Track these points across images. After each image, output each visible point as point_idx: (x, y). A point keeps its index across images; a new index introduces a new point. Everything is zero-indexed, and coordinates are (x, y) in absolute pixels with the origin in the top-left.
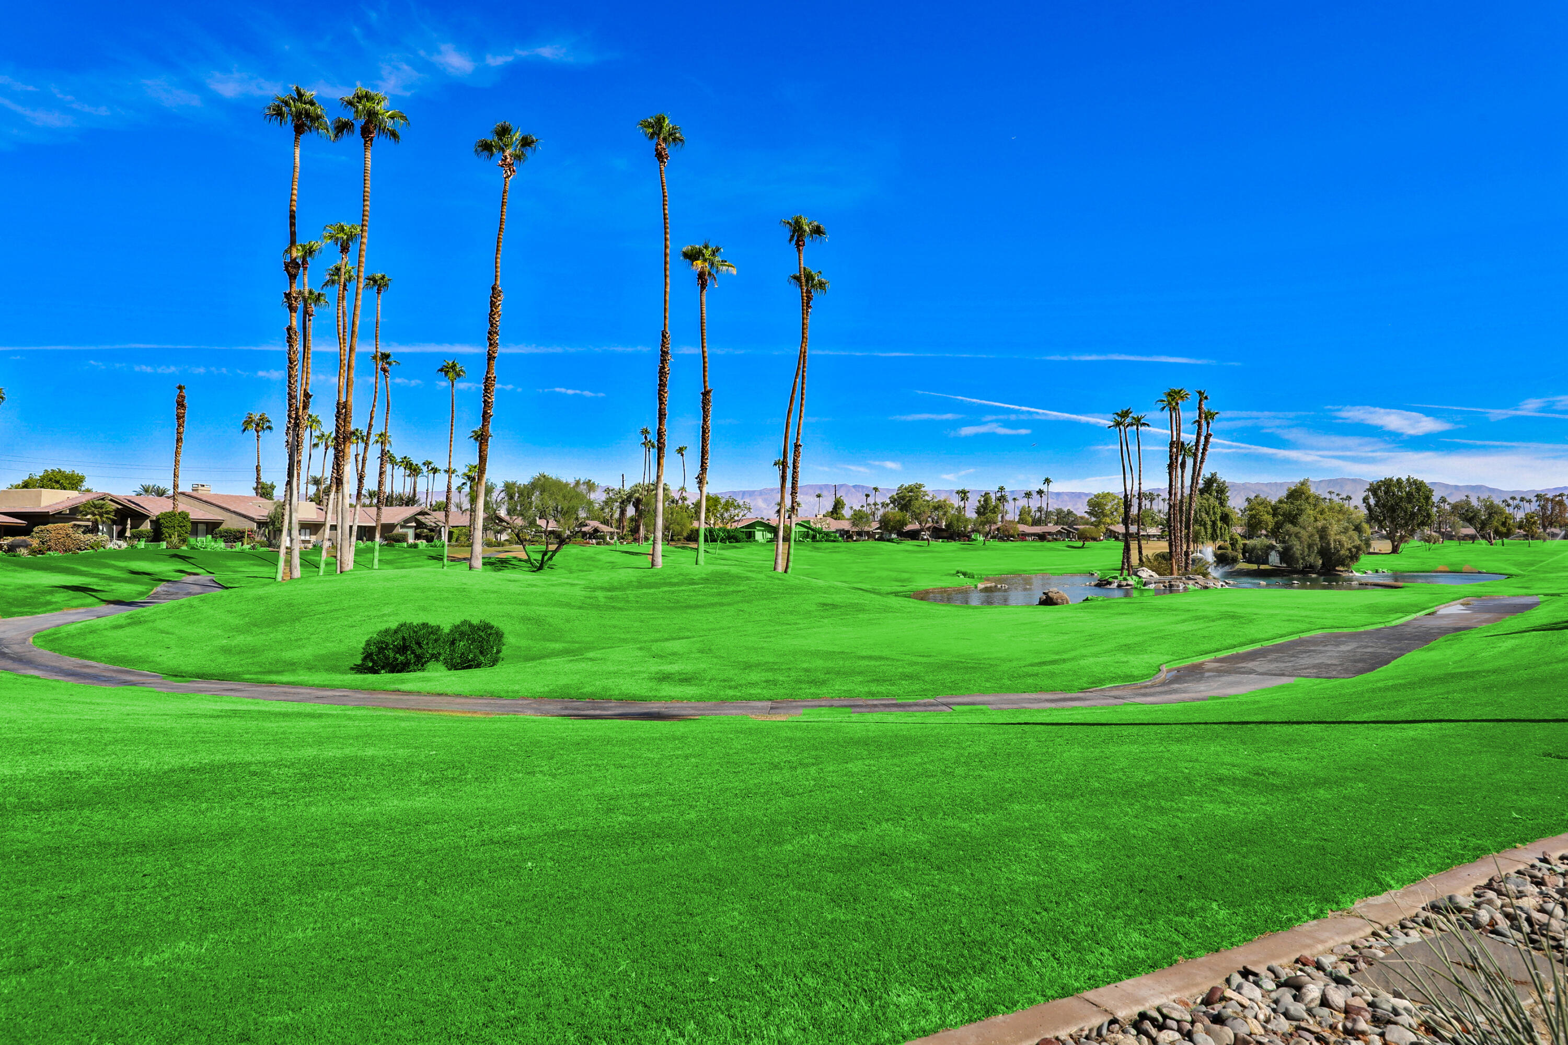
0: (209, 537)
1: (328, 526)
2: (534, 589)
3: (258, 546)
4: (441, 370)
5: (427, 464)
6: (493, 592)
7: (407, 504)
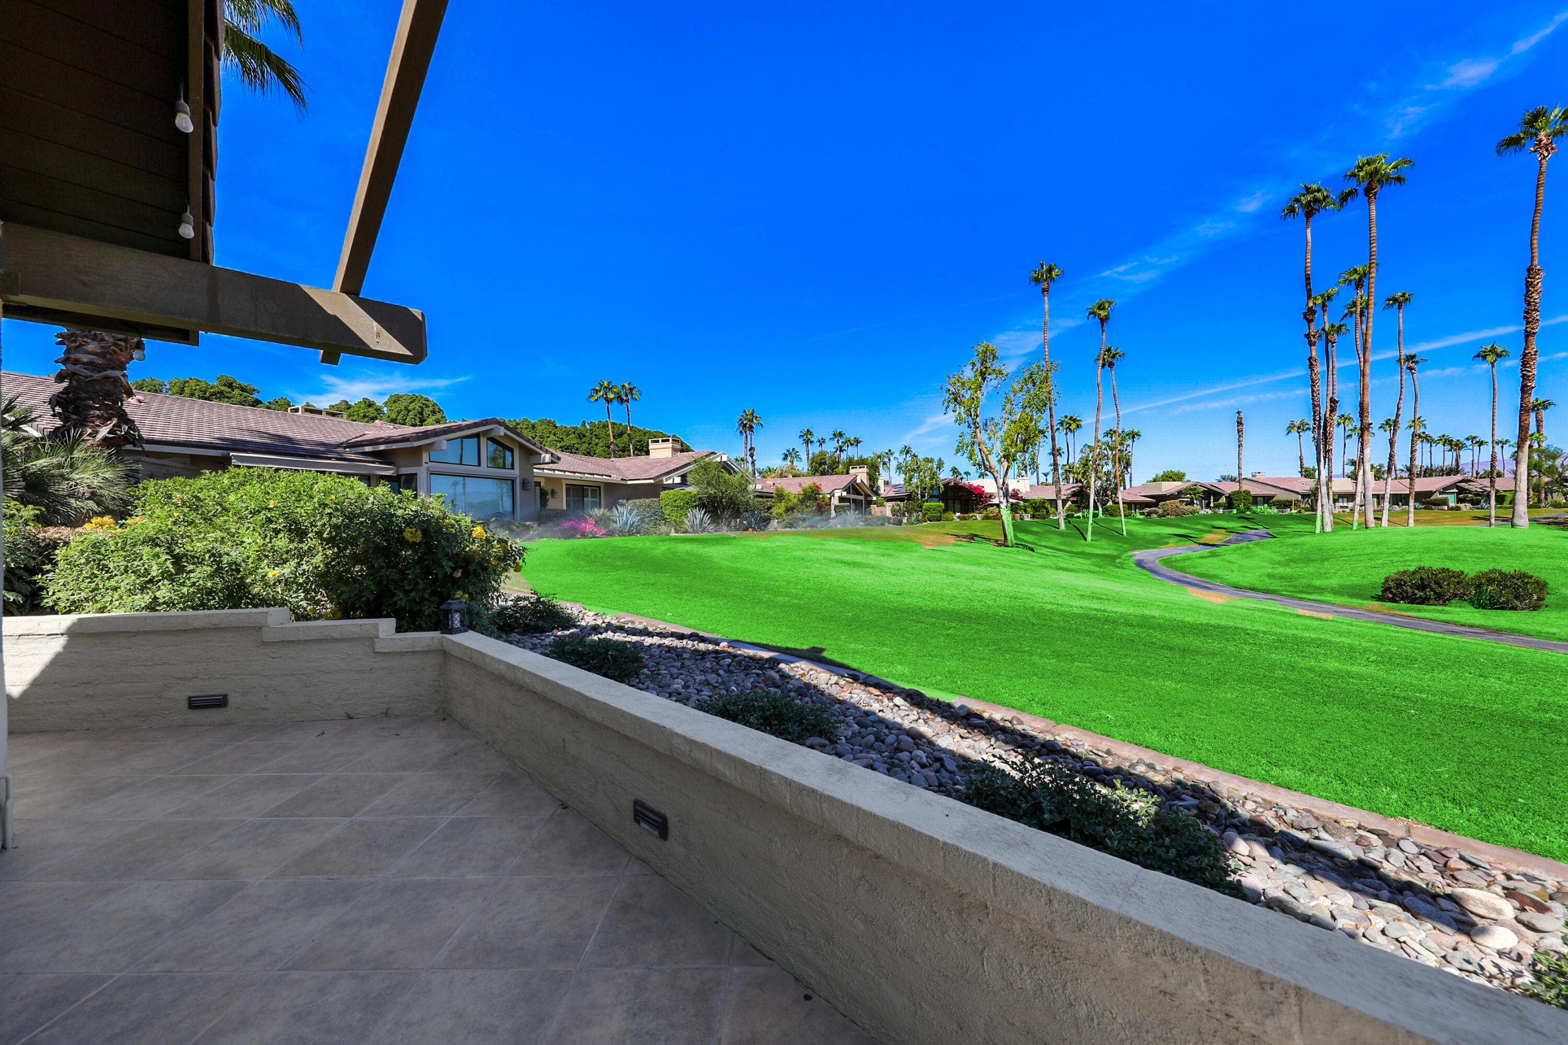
0: (1266, 505)
3: (1303, 511)
4: (1478, 356)
6: (1541, 547)
7: (1448, 474)
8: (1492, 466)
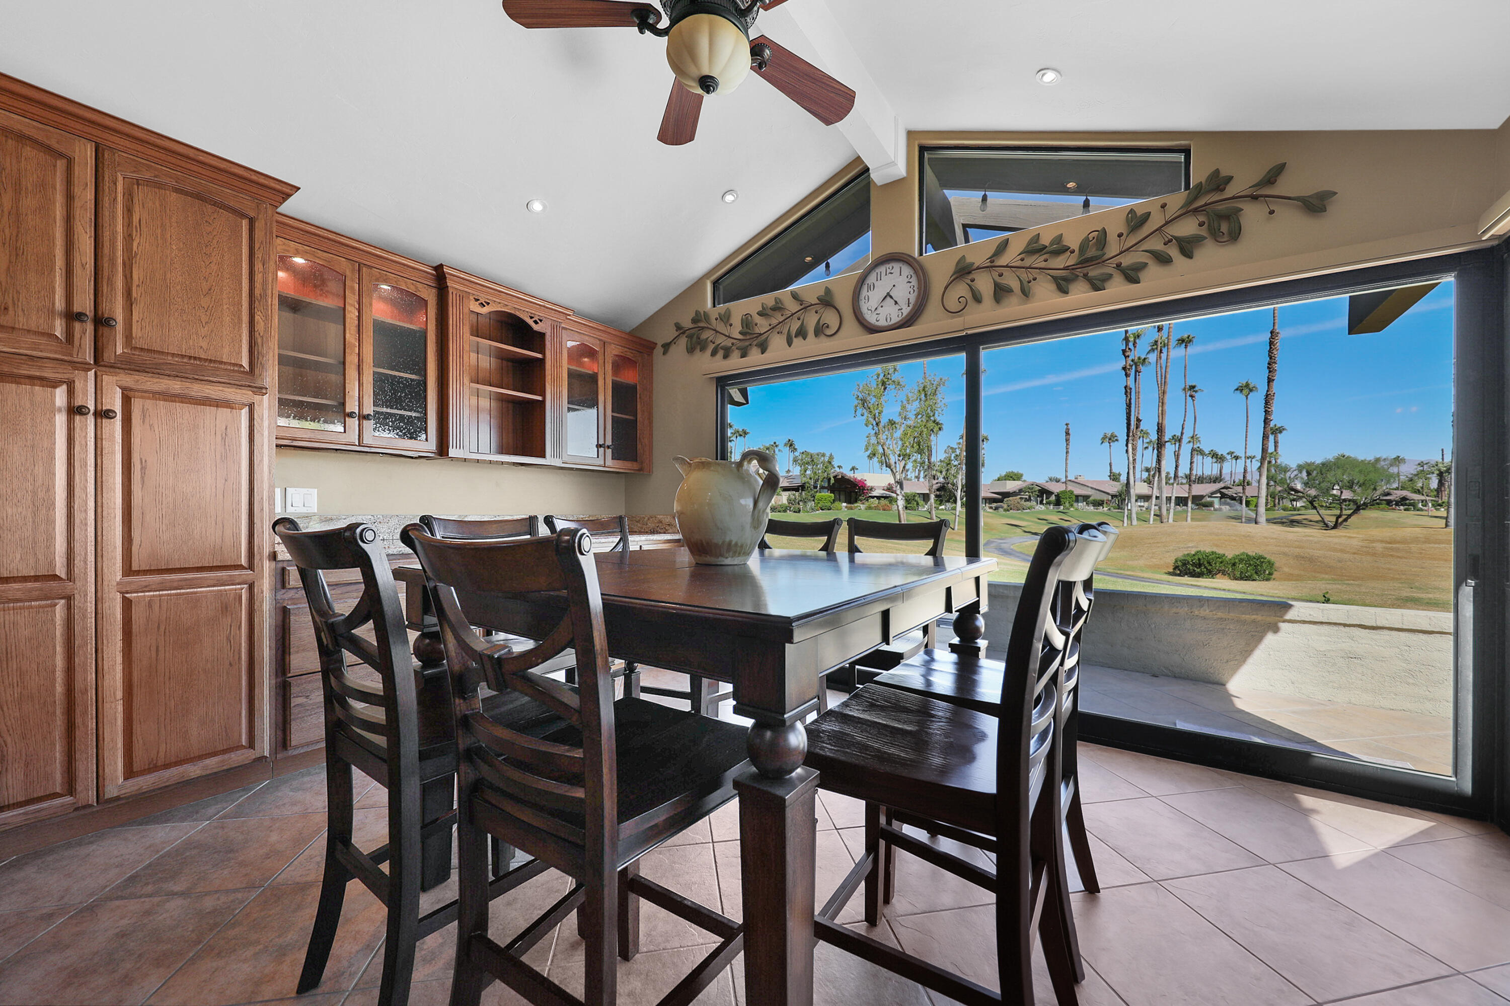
0: (1085, 503)
1: (1154, 497)
2: (1311, 538)
3: (1112, 508)
4: (1238, 389)
5: (1231, 453)
6: (1272, 538)
7: (1215, 482)
8: (1244, 477)
